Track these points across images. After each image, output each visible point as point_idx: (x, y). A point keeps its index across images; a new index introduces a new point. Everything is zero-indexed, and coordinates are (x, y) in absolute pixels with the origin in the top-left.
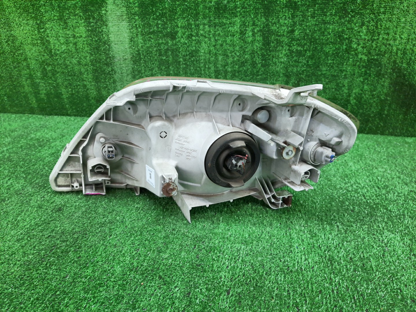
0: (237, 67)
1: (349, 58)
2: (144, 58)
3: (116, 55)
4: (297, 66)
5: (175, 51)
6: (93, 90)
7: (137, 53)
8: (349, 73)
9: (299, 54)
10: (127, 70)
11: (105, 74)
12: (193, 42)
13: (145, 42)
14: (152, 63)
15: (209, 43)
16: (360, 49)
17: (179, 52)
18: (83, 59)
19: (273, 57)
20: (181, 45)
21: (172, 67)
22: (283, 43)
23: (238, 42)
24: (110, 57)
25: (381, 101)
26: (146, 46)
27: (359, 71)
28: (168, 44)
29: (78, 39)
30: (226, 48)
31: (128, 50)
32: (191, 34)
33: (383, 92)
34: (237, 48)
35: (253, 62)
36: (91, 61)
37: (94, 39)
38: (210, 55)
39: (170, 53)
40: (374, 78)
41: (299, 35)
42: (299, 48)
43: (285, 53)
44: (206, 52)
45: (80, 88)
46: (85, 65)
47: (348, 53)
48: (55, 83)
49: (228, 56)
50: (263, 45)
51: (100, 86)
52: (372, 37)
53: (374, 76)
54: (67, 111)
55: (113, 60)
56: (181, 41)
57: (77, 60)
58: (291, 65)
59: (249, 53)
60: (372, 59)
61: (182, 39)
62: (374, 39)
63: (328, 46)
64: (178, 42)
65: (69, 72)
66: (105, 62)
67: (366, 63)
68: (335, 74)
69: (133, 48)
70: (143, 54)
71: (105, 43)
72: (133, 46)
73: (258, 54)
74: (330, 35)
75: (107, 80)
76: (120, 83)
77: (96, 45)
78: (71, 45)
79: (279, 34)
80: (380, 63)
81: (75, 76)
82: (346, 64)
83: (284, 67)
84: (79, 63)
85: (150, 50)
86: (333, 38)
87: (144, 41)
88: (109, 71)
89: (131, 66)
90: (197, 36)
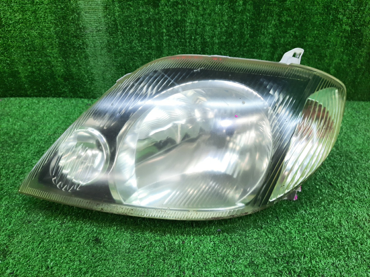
0: (225, 38)
1: (333, 29)
2: (122, 28)
3: (88, 26)
4: (284, 37)
5: (157, 21)
6: (60, 66)
7: (114, 23)
8: (332, 43)
9: (288, 24)
10: (101, 43)
11: (74, 48)
12: (179, 11)
13: (124, 11)
14: (131, 35)
15: (197, 12)
16: (345, 19)
17: (162, 22)
18: (47, 31)
19: (262, 27)
20: (165, 14)
21: (154, 39)
22: (273, 13)
23: (227, 11)
24: (80, 29)
25: (357, 70)
26: (124, 15)
27: (341, 42)
28: (149, 13)
29: (38, 6)
30: (214, 17)
31: (103, 20)
32: (177, 2)
33: (360, 61)
34: (226, 18)
35: (241, 32)
36: (56, 33)
37: (59, 7)
38: (197, 25)
39: (152, 23)
40: (353, 48)
41: (290, 4)
42: (288, 19)
43: (275, 23)
44: (193, 22)
45: (42, 65)
46: (49, 39)
47: (334, 24)
48: (8, 59)
49: (216, 26)
50: (254, 14)
51: (68, 62)
52: (359, 8)
53: (354, 47)
54: (26, 91)
55: (84, 31)
56: (165, 10)
57: (38, 31)
58: (279, 36)
59: (238, 23)
60: (355, 30)
61: (166, 7)
62: (361, 10)
63: (316, 16)
64: (161, 10)
65: (26, 46)
66: (75, 34)
67: (348, 34)
68: (319, 44)
69: (109, 17)
70: (120, 25)
71: (73, 11)
72: (109, 15)
73: (248, 25)
74: (319, 5)
75: (77, 55)
76: (94, 58)
77: (62, 13)
78: (29, 13)
79: (271, 3)
80: (362, 34)
81: (35, 50)
82: (331, 35)
83: (272, 38)
84: (41, 36)
85: (129, 19)
86: (321, 8)
87: (122, 9)
88: (80, 45)
89: (107, 38)
90: (184, 4)
